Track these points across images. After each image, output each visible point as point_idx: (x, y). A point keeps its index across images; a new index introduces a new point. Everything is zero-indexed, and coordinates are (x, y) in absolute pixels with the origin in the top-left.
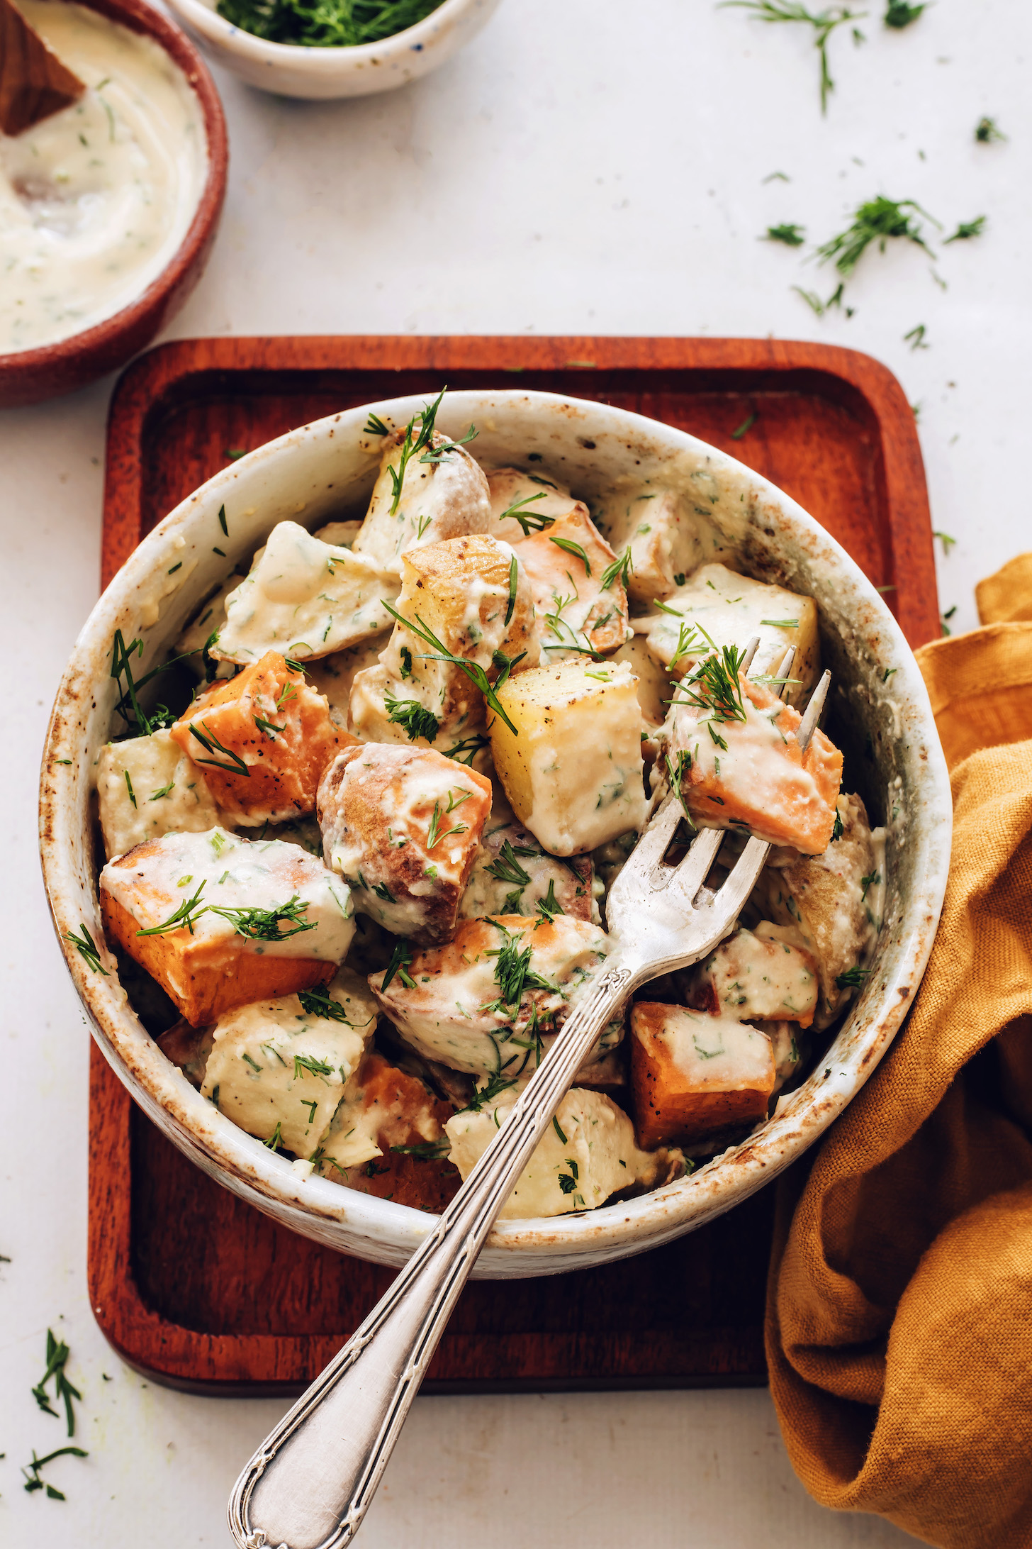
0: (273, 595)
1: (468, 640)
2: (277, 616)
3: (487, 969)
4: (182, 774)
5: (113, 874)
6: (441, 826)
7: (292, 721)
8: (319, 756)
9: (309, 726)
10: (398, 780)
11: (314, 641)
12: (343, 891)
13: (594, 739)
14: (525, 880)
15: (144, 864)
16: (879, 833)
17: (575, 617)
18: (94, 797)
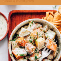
0: (22, 33)
1: (35, 38)
2: (23, 34)
3: (34, 57)
4: (17, 43)
5: (13, 51)
6: (32, 50)
7: (23, 41)
8: (25, 43)
9: (24, 42)
10: (30, 47)
11: (25, 36)
12: (26, 53)
13: (42, 44)
14: (37, 51)
15: (15, 50)
16: (58, 47)
17: (41, 34)
18: (11, 44)
